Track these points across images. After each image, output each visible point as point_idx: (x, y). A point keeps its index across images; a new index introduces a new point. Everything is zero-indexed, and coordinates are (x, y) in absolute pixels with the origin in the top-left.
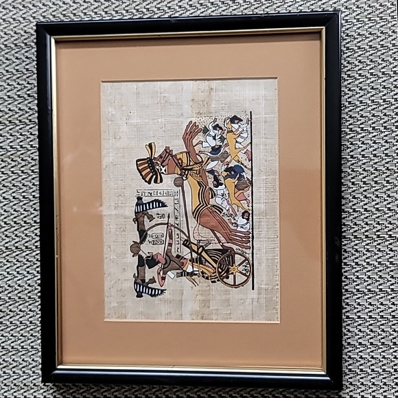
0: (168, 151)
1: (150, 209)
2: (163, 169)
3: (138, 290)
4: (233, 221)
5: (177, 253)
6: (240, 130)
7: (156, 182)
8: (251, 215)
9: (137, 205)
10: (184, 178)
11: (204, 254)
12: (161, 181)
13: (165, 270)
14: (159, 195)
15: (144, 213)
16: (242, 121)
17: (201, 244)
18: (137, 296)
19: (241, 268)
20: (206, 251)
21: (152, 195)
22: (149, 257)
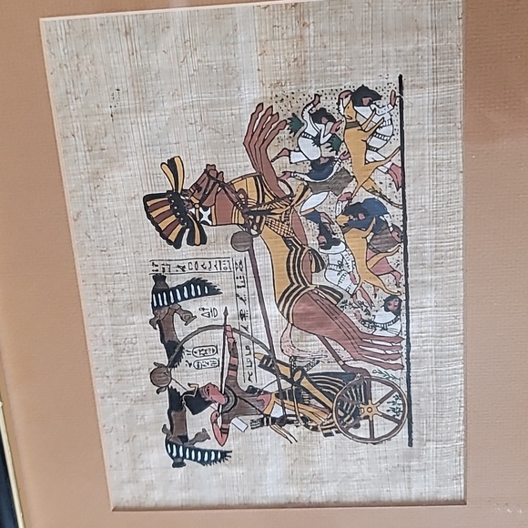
0: (212, 175)
1: (183, 299)
2: (206, 214)
3: (175, 454)
4: (365, 317)
5: (249, 384)
6: (376, 119)
7: (191, 241)
8: (404, 303)
9: (155, 292)
10: (254, 232)
11: (305, 383)
12: (204, 240)
13: (227, 414)
14: (200, 269)
15: (173, 308)
16: (379, 97)
17: (298, 364)
18: (174, 466)
19: (384, 408)
20: (310, 378)
21: (187, 269)
22: (192, 392)
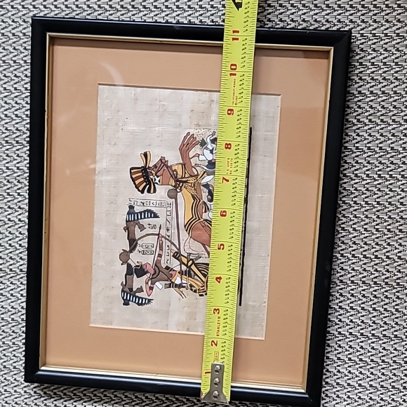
0: (163, 162)
1: (141, 218)
2: (157, 179)
3: (125, 298)
5: (166, 265)
7: (149, 191)
8: (243, 233)
9: (128, 213)
10: (178, 190)
11: (193, 267)
12: (155, 191)
13: (154, 279)
14: (151, 205)
15: (136, 222)
17: (191, 257)
18: (124, 304)
20: (196, 265)
21: (145, 204)
22: (138, 266)
